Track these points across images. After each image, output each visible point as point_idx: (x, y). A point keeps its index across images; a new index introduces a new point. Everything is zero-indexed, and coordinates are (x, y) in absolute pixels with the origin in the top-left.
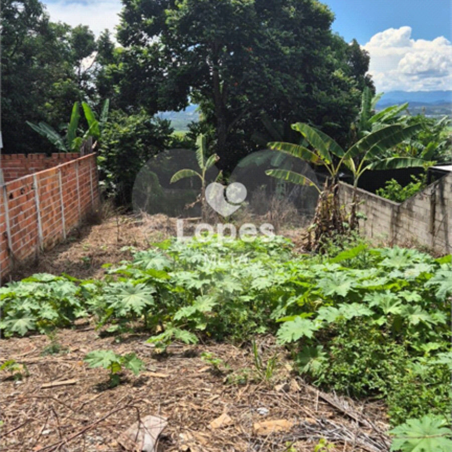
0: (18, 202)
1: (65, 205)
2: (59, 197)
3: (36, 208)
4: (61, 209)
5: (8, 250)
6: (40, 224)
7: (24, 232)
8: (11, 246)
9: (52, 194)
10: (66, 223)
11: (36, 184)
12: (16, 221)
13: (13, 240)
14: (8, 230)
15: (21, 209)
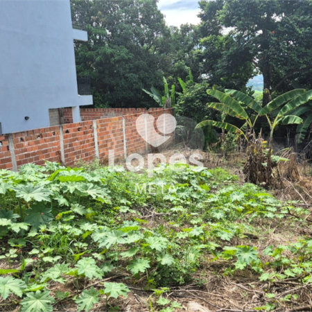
0: (74, 135)
1: (128, 140)
2: (122, 134)
3: (93, 140)
4: (123, 141)
5: (61, 162)
6: (97, 149)
7: (79, 152)
8: (63, 159)
9: (113, 132)
10: (127, 150)
11: (95, 125)
12: (71, 145)
13: (66, 156)
14: (62, 150)
15: (77, 139)
